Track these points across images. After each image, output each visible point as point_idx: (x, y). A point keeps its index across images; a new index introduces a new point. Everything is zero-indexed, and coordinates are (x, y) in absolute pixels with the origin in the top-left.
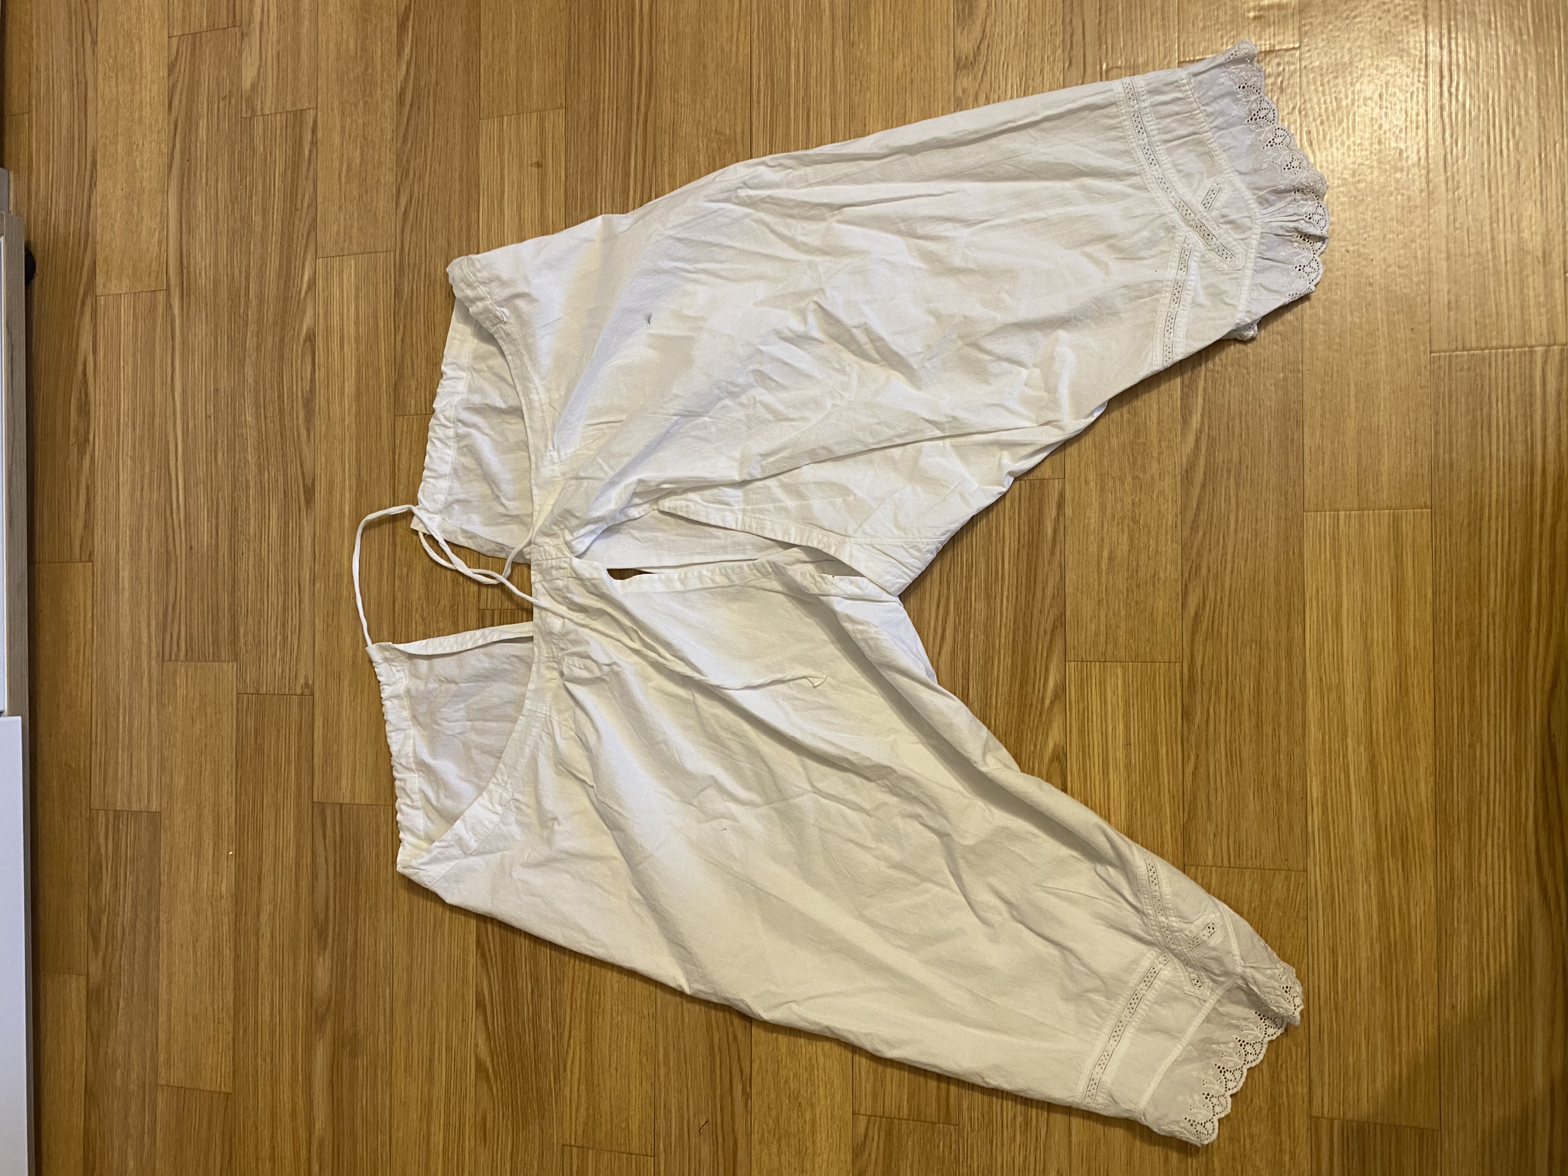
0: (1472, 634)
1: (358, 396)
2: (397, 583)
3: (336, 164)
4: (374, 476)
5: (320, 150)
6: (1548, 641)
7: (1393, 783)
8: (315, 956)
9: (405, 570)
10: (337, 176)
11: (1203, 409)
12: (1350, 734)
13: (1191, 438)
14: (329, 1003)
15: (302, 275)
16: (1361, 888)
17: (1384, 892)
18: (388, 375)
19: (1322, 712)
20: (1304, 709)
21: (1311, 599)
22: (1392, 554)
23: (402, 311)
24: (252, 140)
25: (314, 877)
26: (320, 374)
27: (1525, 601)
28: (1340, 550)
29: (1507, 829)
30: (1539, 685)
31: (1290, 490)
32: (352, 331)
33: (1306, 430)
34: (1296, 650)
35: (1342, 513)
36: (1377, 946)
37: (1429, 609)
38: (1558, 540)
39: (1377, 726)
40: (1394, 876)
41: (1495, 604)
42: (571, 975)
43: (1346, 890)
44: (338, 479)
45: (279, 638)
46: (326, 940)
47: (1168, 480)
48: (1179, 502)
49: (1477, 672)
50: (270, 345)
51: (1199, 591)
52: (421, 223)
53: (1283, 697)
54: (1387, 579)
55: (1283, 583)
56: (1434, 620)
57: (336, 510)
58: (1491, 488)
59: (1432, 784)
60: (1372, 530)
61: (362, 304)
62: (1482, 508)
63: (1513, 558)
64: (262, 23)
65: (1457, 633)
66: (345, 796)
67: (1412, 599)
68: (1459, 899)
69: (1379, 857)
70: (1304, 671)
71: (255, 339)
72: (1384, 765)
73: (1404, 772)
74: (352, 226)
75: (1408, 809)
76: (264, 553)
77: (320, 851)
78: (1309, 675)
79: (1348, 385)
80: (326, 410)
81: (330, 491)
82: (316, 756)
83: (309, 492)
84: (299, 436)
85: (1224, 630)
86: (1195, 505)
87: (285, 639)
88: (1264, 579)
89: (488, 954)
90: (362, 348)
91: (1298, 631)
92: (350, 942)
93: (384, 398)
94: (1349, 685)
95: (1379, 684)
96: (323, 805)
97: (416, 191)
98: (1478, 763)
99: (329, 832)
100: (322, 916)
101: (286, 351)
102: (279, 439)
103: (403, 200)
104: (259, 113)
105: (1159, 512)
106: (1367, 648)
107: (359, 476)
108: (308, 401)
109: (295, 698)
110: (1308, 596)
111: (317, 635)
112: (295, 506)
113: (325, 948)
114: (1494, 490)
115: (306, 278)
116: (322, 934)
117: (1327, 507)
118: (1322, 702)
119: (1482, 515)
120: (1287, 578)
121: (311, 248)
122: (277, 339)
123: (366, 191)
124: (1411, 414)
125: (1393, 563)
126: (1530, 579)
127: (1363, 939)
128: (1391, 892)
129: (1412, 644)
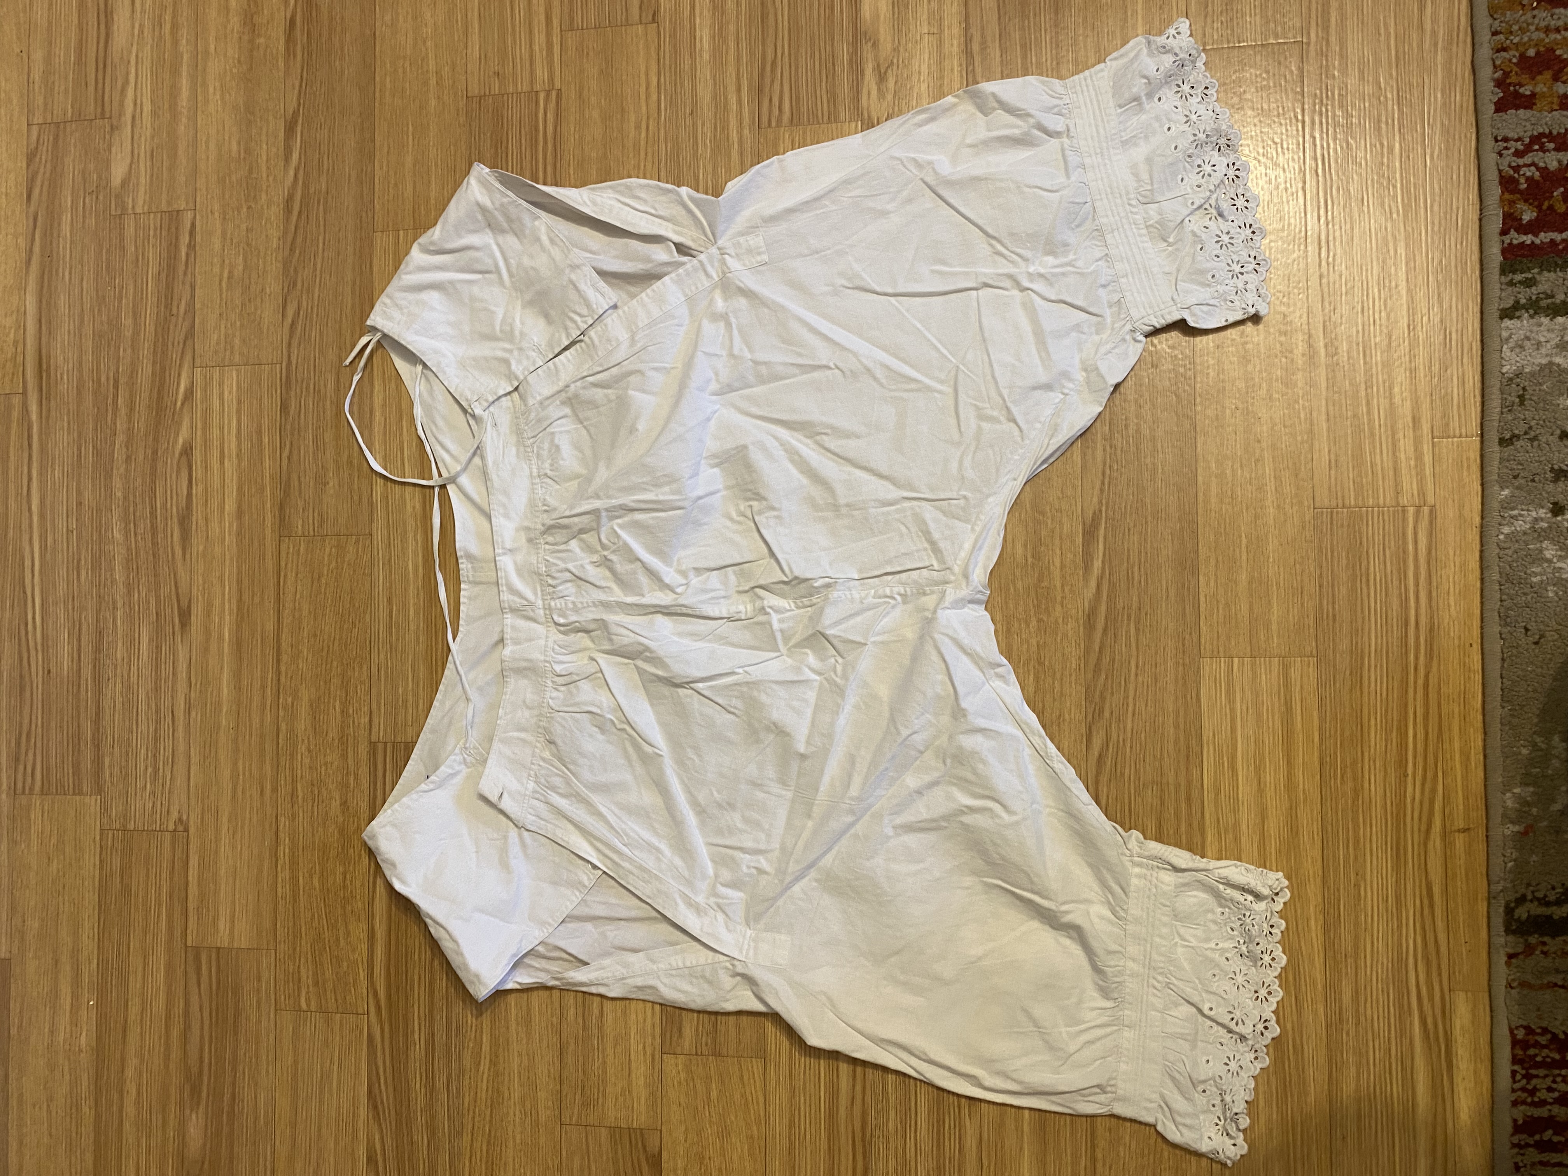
0: (1355, 779)
1: (240, 513)
2: (281, 713)
3: (216, 270)
4: (257, 600)
5: (198, 254)
6: (1423, 785)
8: (188, 1112)
9: (290, 700)
10: (217, 283)
11: (1104, 555)
13: (1093, 584)
14: (203, 1163)
15: (178, 384)
18: (272, 494)
21: (1208, 744)
22: (1282, 701)
23: (288, 427)
24: (122, 240)
25: (187, 1028)
26: (198, 490)
27: (1403, 745)
28: (1235, 697)
29: (1390, 965)
30: (1416, 828)
31: (1187, 637)
32: (234, 445)
33: (1201, 578)
34: (1195, 793)
35: (1236, 660)
37: (1316, 754)
38: (1430, 689)
41: (1376, 749)
42: (470, 1126)
44: (217, 602)
45: (150, 770)
46: (199, 1096)
47: (1071, 624)
48: (1082, 646)
49: (1361, 815)
50: (141, 457)
51: (1102, 733)
52: (310, 338)
53: (1184, 837)
54: (1278, 723)
55: (1182, 726)
56: (1321, 764)
57: (214, 635)
58: (1370, 639)
59: (1322, 921)
60: (1263, 677)
61: (244, 419)
62: (1362, 658)
64: (134, 117)
65: (1342, 776)
66: (223, 938)
67: (1300, 744)
68: (1348, 1034)
70: (1203, 813)
71: (124, 450)
74: (234, 336)
75: (1300, 947)
76: (134, 679)
77: (194, 999)
78: (1207, 816)
79: (1240, 536)
80: (204, 529)
81: (208, 614)
82: (190, 897)
83: (185, 616)
84: (173, 555)
85: (1127, 771)
86: (1097, 649)
87: (156, 771)
88: (1163, 723)
89: (380, 1107)
90: (245, 463)
91: (1196, 773)
92: (227, 1097)
93: (269, 516)
94: (1244, 827)
95: (1272, 825)
96: (197, 950)
97: (304, 303)
98: (1362, 901)
99: (204, 979)
100: (195, 1070)
101: (160, 465)
102: (151, 558)
103: (290, 312)
104: (130, 211)
105: (1063, 655)
106: (1261, 790)
107: (240, 600)
108: (184, 518)
109: (168, 836)
110: (1205, 738)
111: (193, 768)
112: (169, 629)
113: (198, 1104)
114: (1373, 641)
115: (182, 389)
116: (195, 1091)
117: (1222, 654)
119: (1362, 664)
120: (1185, 723)
121: (188, 357)
122: (149, 452)
123: (250, 301)
124: (1298, 566)
125: (1283, 709)
126: (1406, 726)
129: (1301, 786)
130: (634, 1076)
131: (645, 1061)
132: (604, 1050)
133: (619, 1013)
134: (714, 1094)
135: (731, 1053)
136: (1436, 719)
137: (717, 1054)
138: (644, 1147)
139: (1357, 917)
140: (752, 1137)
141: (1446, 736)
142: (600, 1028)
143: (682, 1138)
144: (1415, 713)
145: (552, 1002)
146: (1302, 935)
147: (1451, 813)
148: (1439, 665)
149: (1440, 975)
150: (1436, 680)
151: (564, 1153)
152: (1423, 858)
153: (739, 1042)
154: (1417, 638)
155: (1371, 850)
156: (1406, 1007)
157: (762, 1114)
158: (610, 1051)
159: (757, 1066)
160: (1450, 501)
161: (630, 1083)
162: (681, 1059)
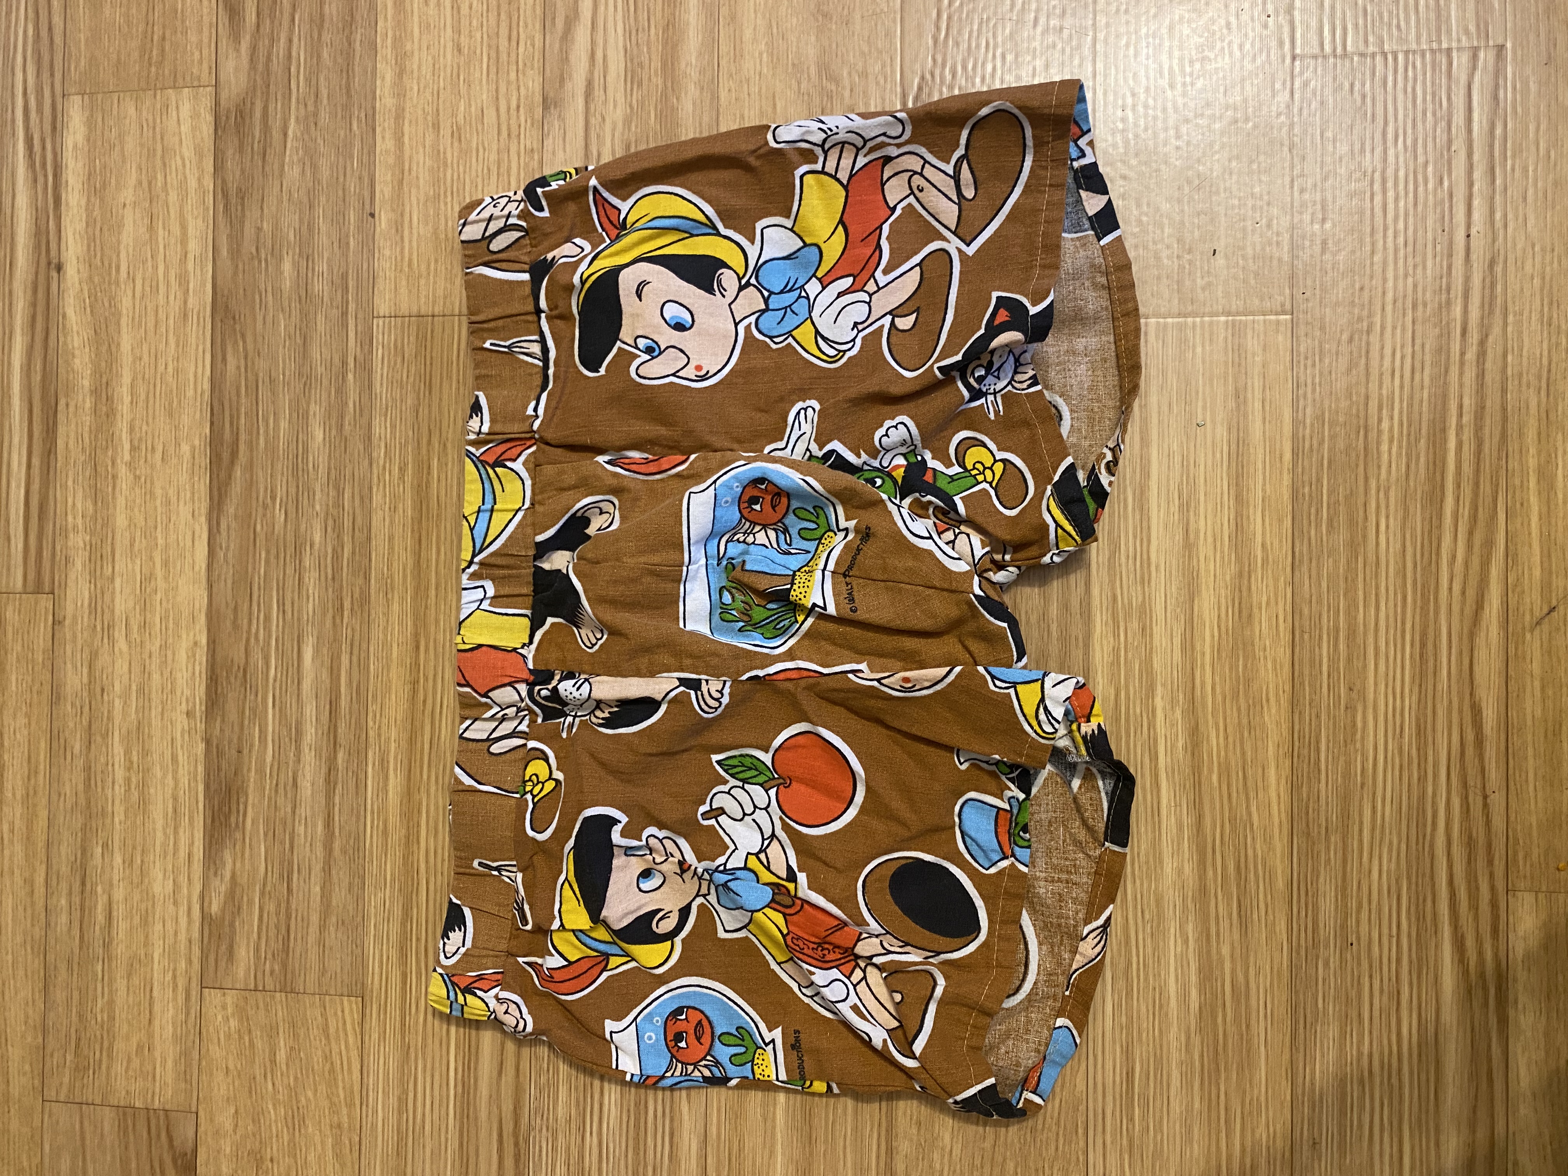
0: (1352, 523)
6: (1471, 533)
7: (1225, 771)
12: (1159, 690)
16: (1173, 947)
17: (1209, 952)
19: (1116, 651)
20: (1087, 646)
22: (1230, 391)
27: (1437, 464)
29: (1403, 846)
30: (1456, 608)
36: (1196, 1040)
37: (1286, 480)
38: (1488, 365)
39: (1203, 675)
40: (1224, 924)
41: (1389, 472)
43: (1149, 950)
49: (1360, 586)
53: (1054, 627)
54: (1221, 432)
56: (1294, 498)
58: (1384, 279)
59: (1288, 771)
60: (1199, 350)
62: (1371, 313)
63: (1417, 397)
65: (1330, 520)
67: (1260, 465)
68: (1327, 964)
69: (1203, 891)
72: (1214, 741)
73: (1243, 754)
75: (1249, 814)
94: (1159, 608)
95: (1206, 605)
98: (1358, 736)
106: (1189, 546)
114: (1390, 284)
118: (1116, 636)
119: (1371, 324)
125: (1231, 404)
127: (1174, 1029)
128: (1219, 952)
129: (1259, 539)
130: (157, 1023)
131: (175, 999)
132: (111, 981)
133: (137, 920)
134: (281, 1055)
135: (310, 989)
136: (1498, 417)
137: (287, 988)
138: (170, 1139)
139: (1348, 764)
140: (339, 1126)
141: (1513, 446)
142: (107, 945)
143: (228, 1125)
144: (1461, 407)
145: (33, 904)
146: (1252, 795)
147: (1518, 581)
148: (1505, 324)
149: (1490, 862)
150: (1500, 350)
151: (47, 1147)
152: (1466, 662)
153: (323, 972)
154: (1467, 279)
155: (1377, 649)
156: (1429, 917)
157: (357, 1088)
158: (121, 984)
159: (350, 1007)
160: (1532, 37)
161: (150, 1036)
162: (231, 998)
